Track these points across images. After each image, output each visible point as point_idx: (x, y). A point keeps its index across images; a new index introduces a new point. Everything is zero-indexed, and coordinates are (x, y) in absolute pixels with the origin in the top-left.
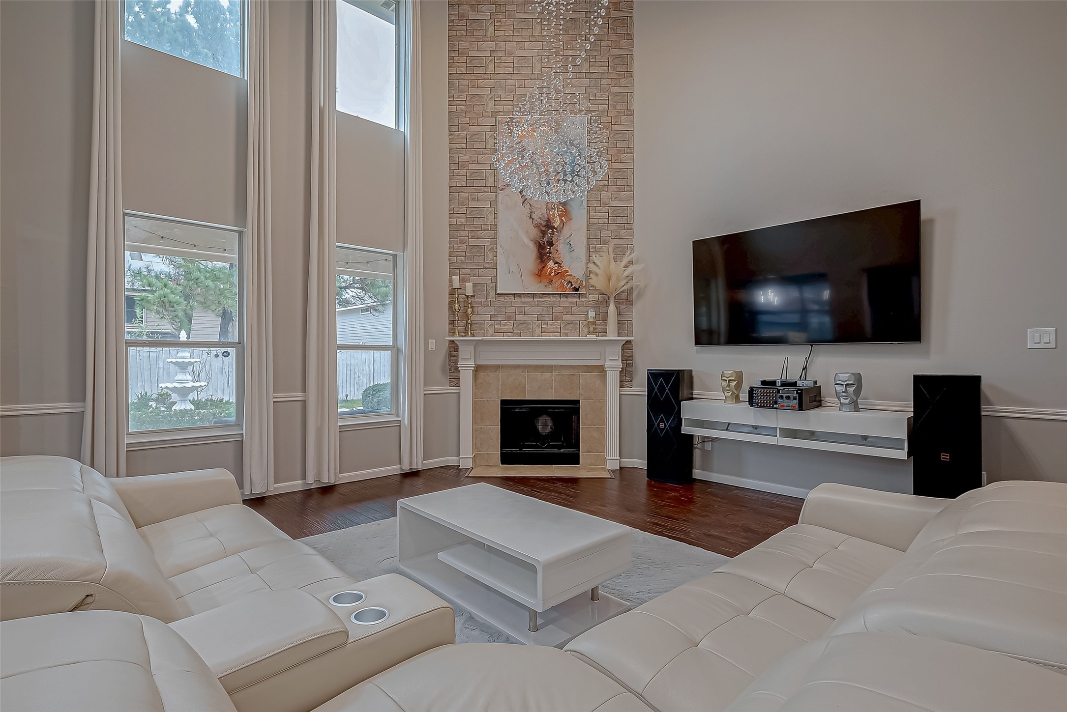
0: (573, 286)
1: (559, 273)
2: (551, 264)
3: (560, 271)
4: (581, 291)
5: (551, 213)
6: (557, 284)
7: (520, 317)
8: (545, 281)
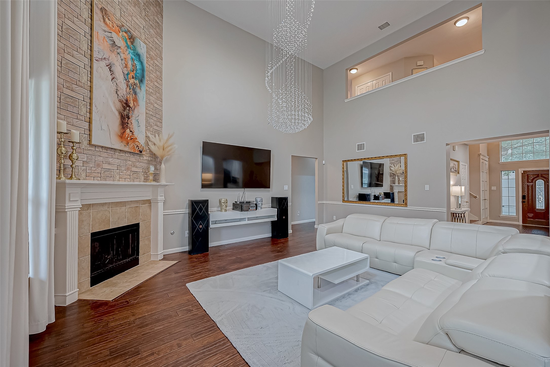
0: (139, 149)
1: (132, 138)
2: (128, 131)
3: (133, 137)
4: (143, 153)
5: (129, 96)
6: (131, 145)
7: (106, 166)
8: (125, 142)
